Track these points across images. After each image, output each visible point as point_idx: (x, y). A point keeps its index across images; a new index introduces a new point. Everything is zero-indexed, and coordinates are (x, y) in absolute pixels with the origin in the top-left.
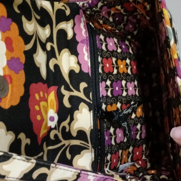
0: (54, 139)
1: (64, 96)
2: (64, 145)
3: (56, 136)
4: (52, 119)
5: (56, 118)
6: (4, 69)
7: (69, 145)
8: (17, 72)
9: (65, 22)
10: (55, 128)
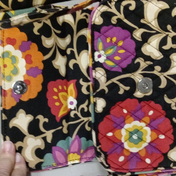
0: (74, 117)
1: (82, 86)
2: (83, 121)
3: (75, 115)
4: (72, 103)
5: (75, 102)
6: (24, 76)
7: (88, 121)
8: (35, 76)
9: (85, 29)
10: (75, 110)
